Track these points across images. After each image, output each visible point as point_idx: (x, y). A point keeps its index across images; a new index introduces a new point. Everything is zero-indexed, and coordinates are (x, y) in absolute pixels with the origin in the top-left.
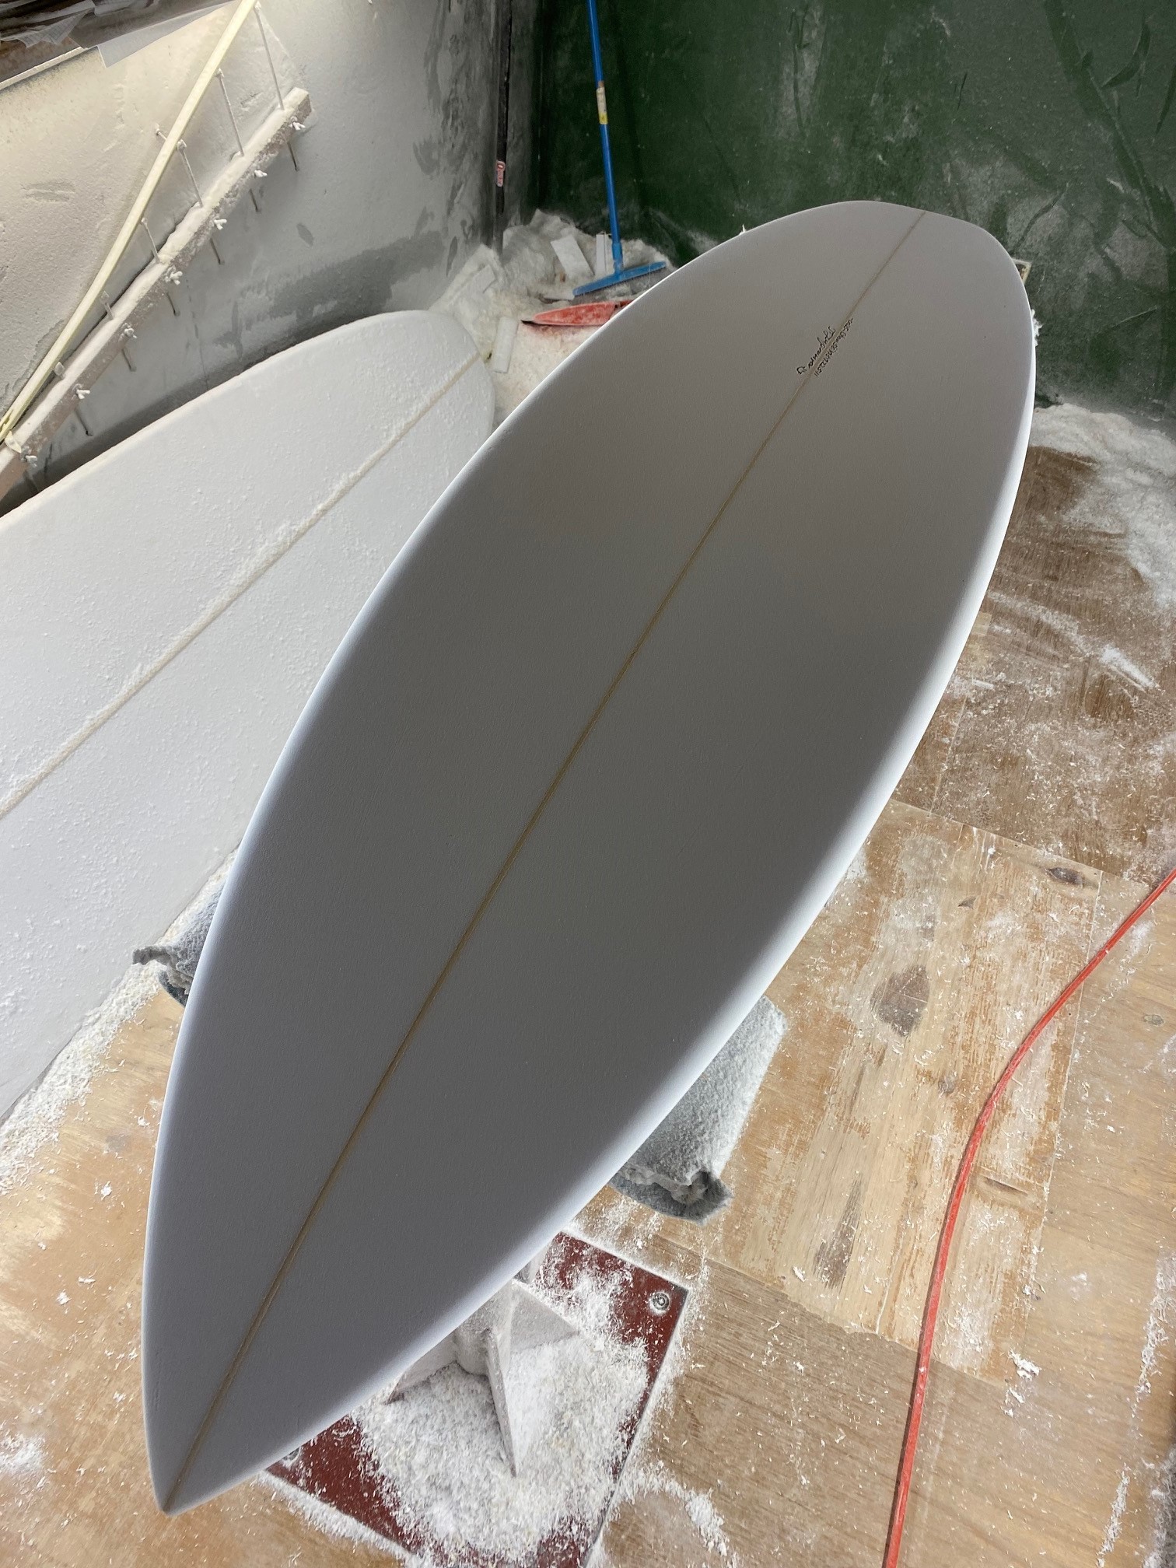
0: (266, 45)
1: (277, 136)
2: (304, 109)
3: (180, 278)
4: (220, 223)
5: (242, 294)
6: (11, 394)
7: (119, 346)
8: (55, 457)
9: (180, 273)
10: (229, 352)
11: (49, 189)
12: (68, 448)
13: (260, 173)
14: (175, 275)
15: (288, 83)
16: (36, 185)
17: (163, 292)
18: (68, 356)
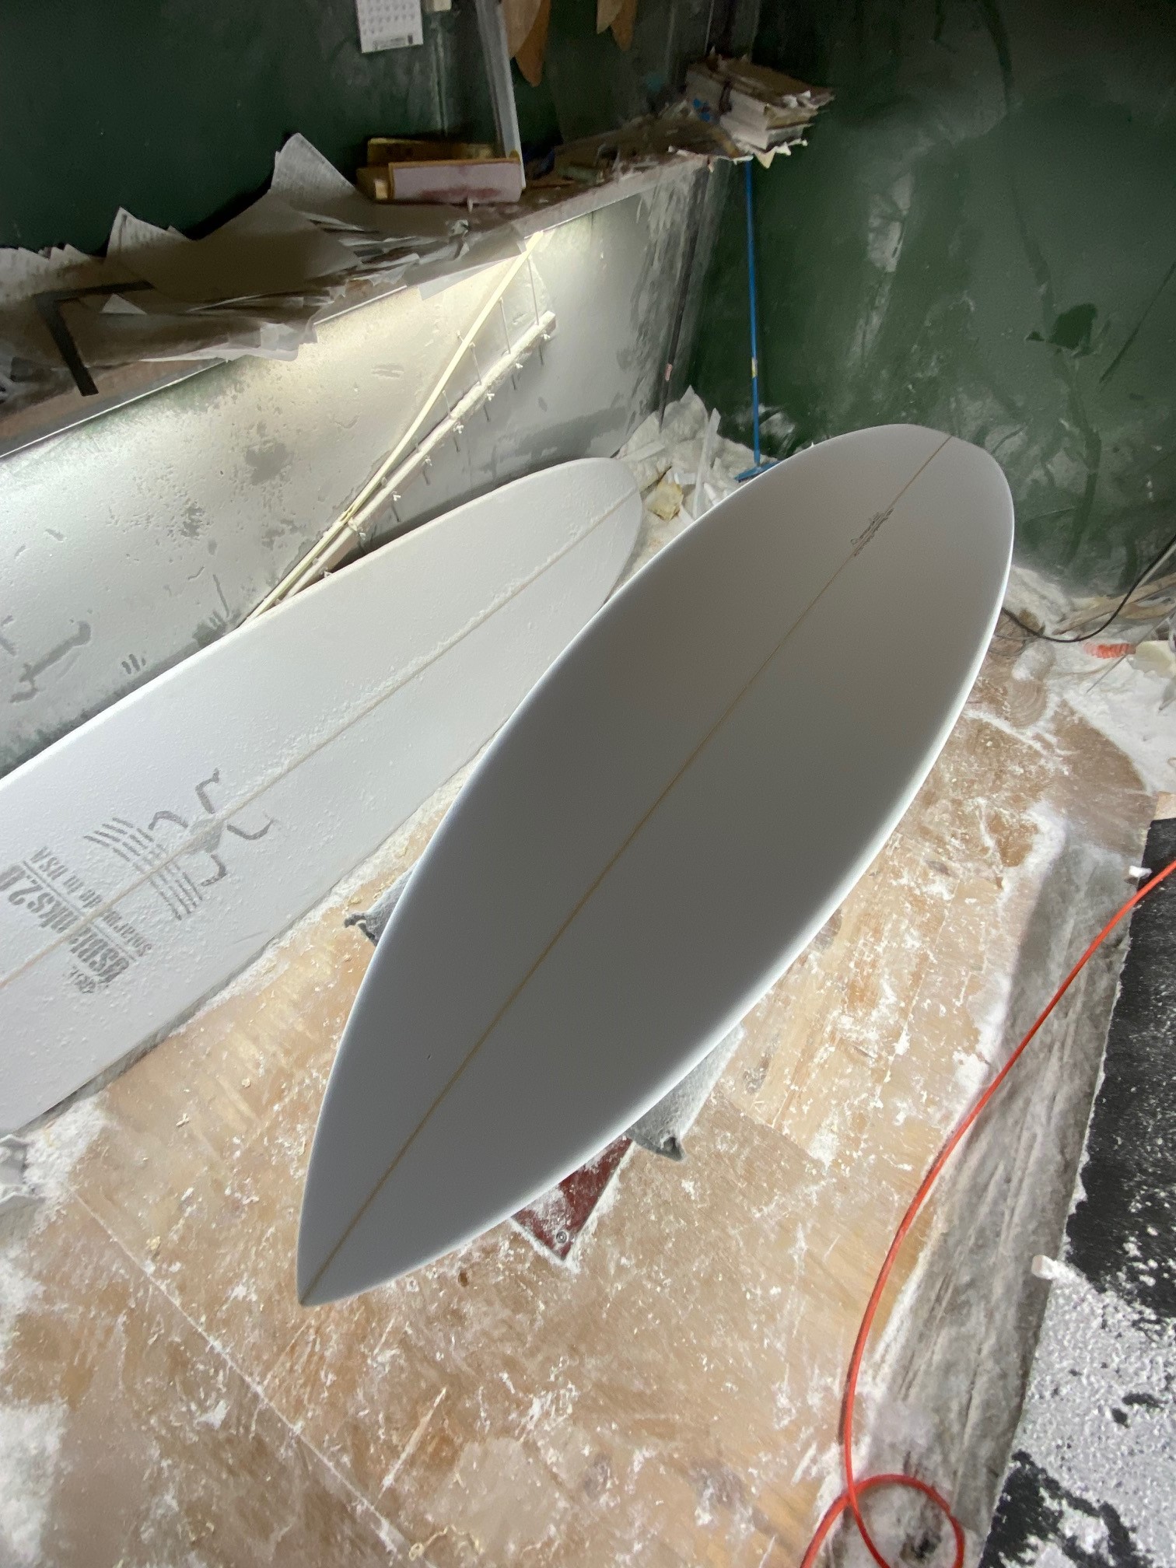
0: (532, 282)
1: (533, 343)
2: (551, 326)
3: (461, 429)
4: (490, 396)
5: (500, 440)
6: (354, 494)
7: (422, 469)
8: (378, 533)
9: (462, 426)
10: (488, 476)
11: (388, 370)
12: (386, 528)
13: (519, 366)
14: (460, 427)
15: (544, 308)
16: (380, 367)
17: (451, 436)
18: (390, 474)
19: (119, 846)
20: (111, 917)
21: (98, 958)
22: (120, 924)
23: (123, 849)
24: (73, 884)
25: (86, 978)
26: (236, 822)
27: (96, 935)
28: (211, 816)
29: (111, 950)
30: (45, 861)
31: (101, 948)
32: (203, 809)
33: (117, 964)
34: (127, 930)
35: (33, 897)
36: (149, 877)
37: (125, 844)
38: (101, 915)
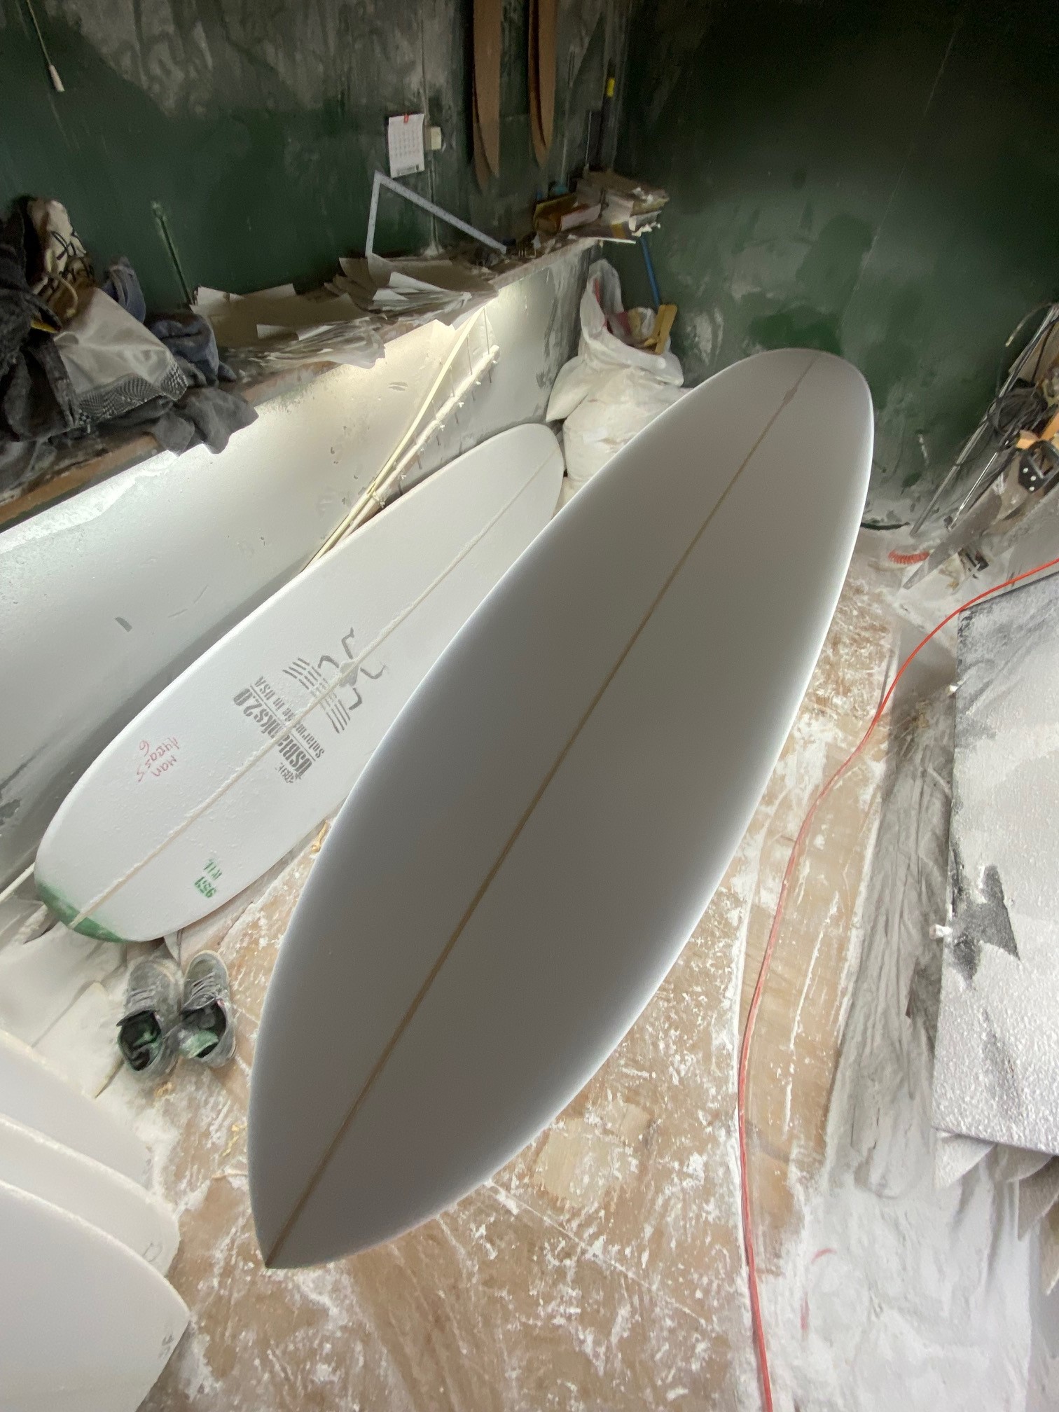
0: (486, 327)
1: (486, 366)
2: (496, 355)
4: (460, 404)
13: (478, 383)
15: (493, 343)
19: (302, 678)
20: (301, 730)
21: (294, 758)
22: (306, 734)
23: (305, 681)
24: (279, 704)
25: (289, 772)
26: (364, 665)
27: (292, 741)
28: (350, 661)
29: (302, 752)
30: (262, 686)
31: (296, 751)
32: (347, 657)
33: (305, 763)
34: (309, 739)
35: (256, 711)
36: (319, 702)
37: (306, 678)
38: (295, 727)
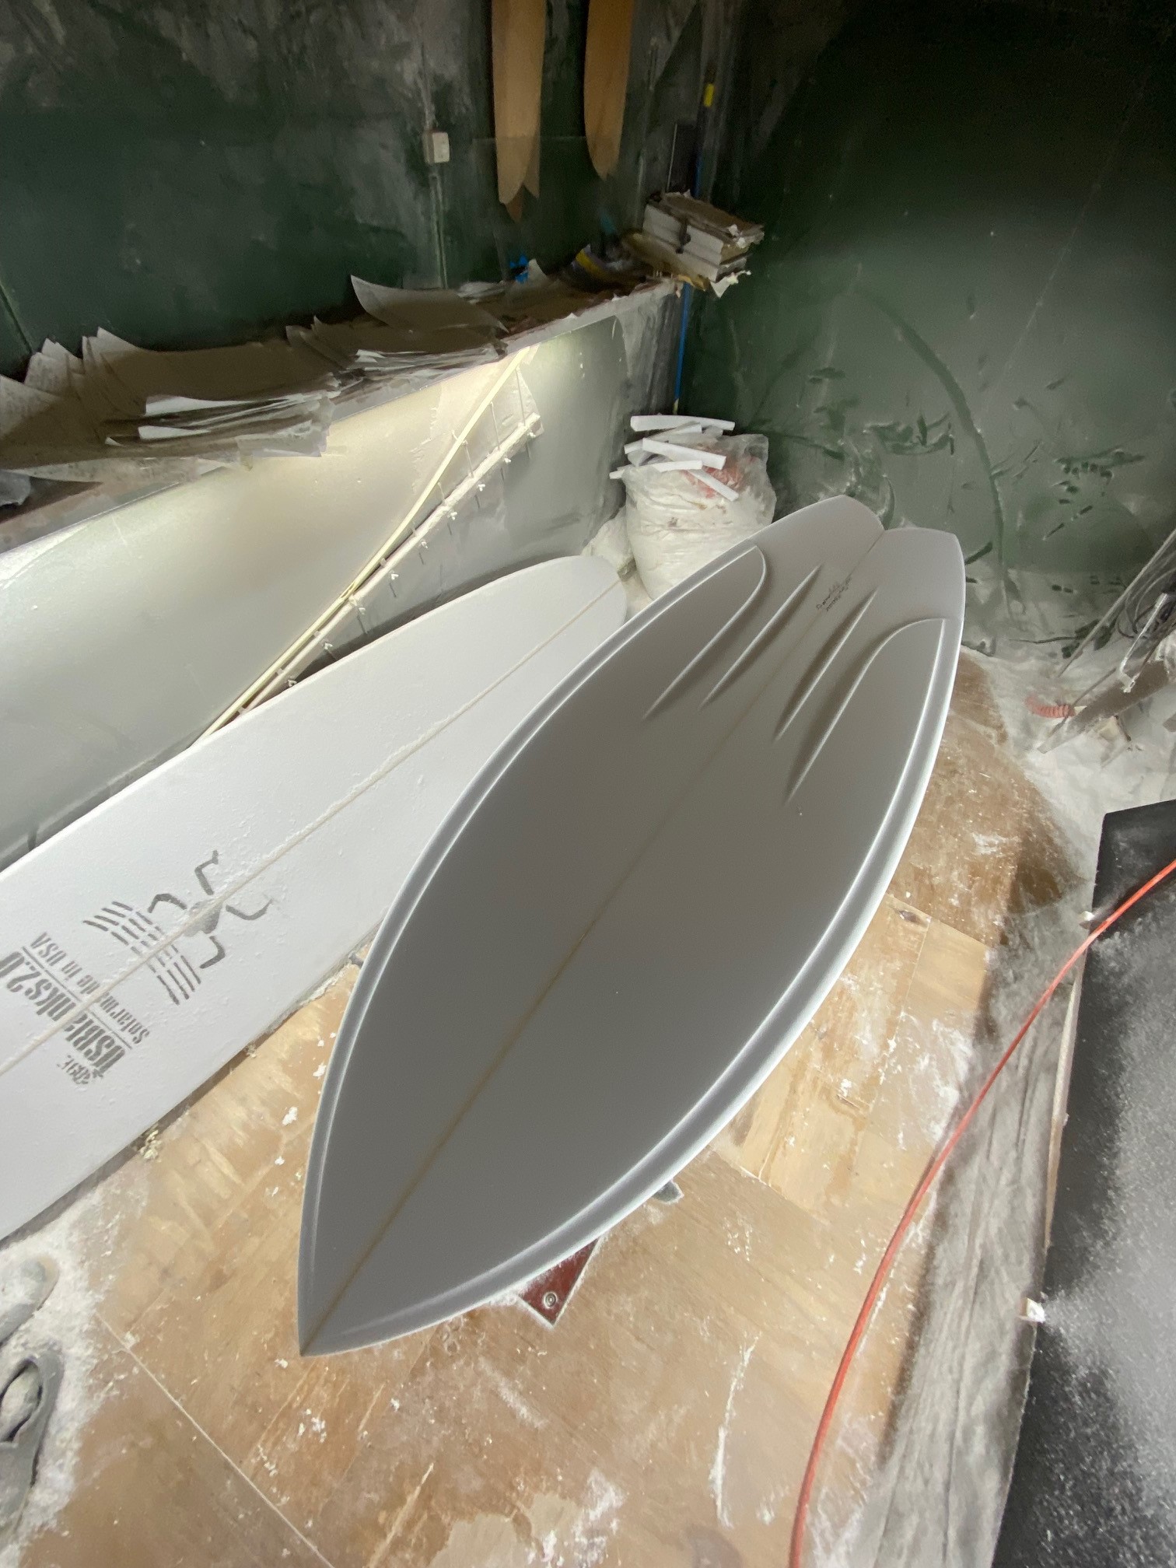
0: (519, 388)
1: (520, 441)
2: (535, 427)
3: (456, 516)
4: (481, 487)
9: (456, 513)
13: (507, 461)
14: (453, 514)
15: (530, 411)
17: (445, 521)
18: (389, 555)
19: (116, 929)
20: (109, 1003)
21: (93, 1046)
22: (117, 1010)
23: (122, 933)
24: (71, 970)
25: (81, 1068)
26: (233, 902)
27: (91, 1022)
28: (211, 897)
29: (107, 1038)
30: (44, 947)
31: (96, 1037)
32: (203, 892)
33: (113, 1052)
34: (123, 1017)
35: (30, 984)
36: (147, 962)
37: (124, 928)
